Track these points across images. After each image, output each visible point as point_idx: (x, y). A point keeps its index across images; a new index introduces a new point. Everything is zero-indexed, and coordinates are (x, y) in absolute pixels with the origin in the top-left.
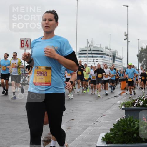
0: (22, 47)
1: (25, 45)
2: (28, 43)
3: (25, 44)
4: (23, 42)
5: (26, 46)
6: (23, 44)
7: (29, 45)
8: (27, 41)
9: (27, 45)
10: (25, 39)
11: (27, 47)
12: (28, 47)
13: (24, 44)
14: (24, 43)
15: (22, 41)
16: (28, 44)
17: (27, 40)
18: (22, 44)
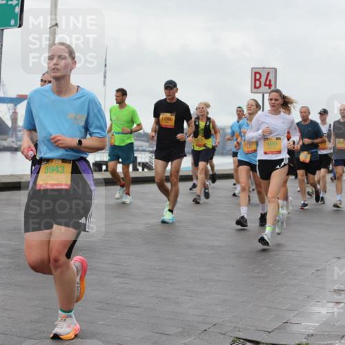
0: (255, 87)
1: (263, 84)
2: (269, 78)
3: (263, 80)
4: (258, 76)
5: (265, 85)
6: (259, 80)
7: (273, 83)
8: (268, 74)
9: (268, 83)
10: (264, 68)
11: (267, 87)
12: (270, 88)
13: (261, 80)
14: (260, 77)
15: (256, 73)
16: (270, 81)
17: (269, 70)
18: (255, 80)
